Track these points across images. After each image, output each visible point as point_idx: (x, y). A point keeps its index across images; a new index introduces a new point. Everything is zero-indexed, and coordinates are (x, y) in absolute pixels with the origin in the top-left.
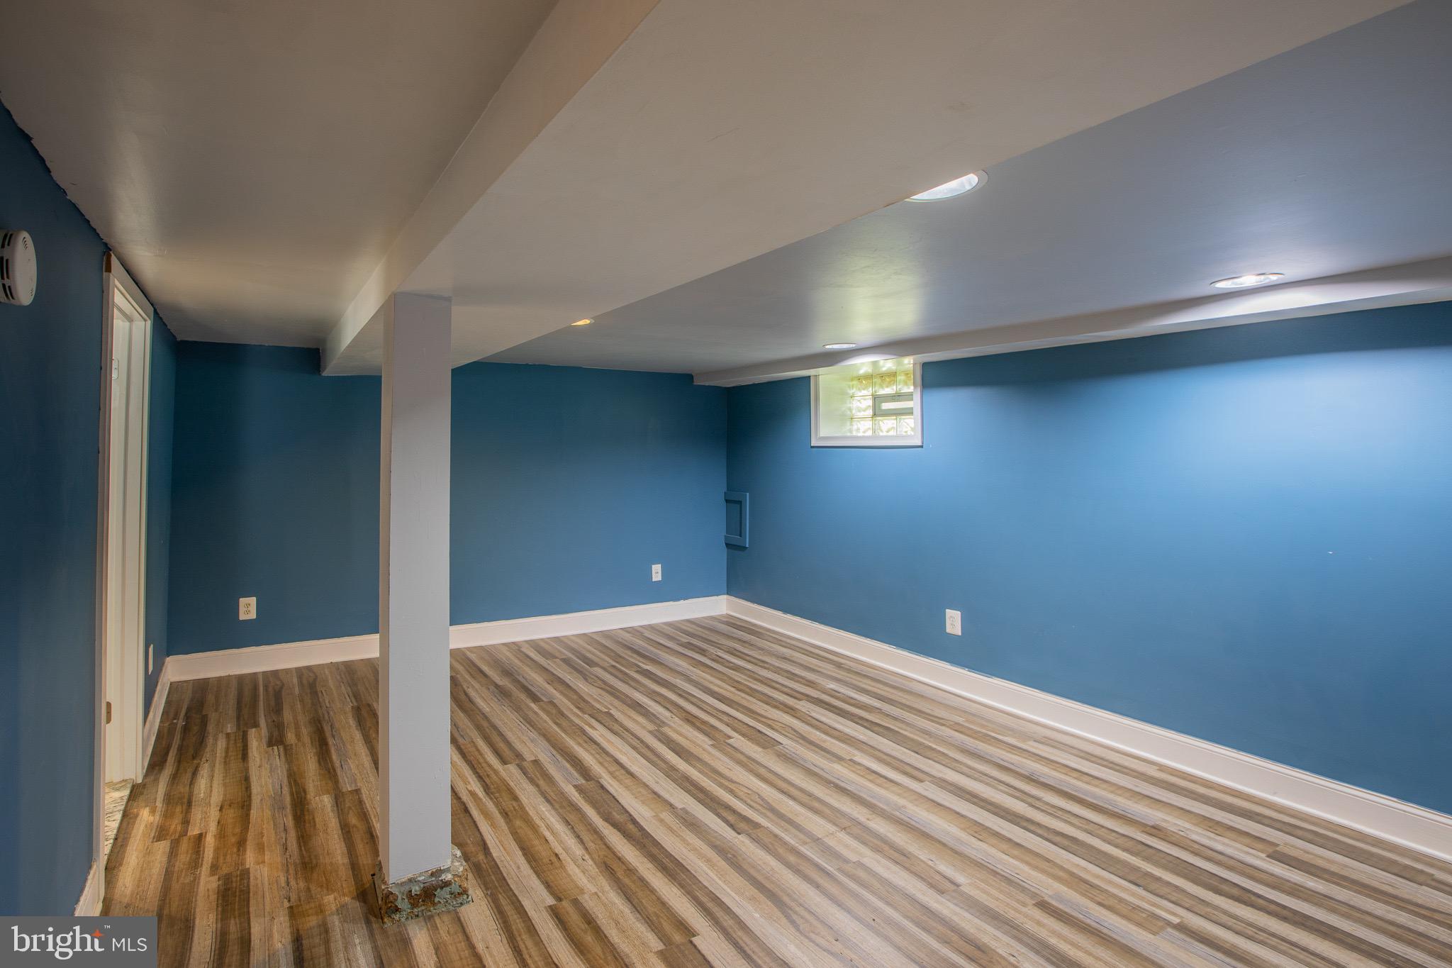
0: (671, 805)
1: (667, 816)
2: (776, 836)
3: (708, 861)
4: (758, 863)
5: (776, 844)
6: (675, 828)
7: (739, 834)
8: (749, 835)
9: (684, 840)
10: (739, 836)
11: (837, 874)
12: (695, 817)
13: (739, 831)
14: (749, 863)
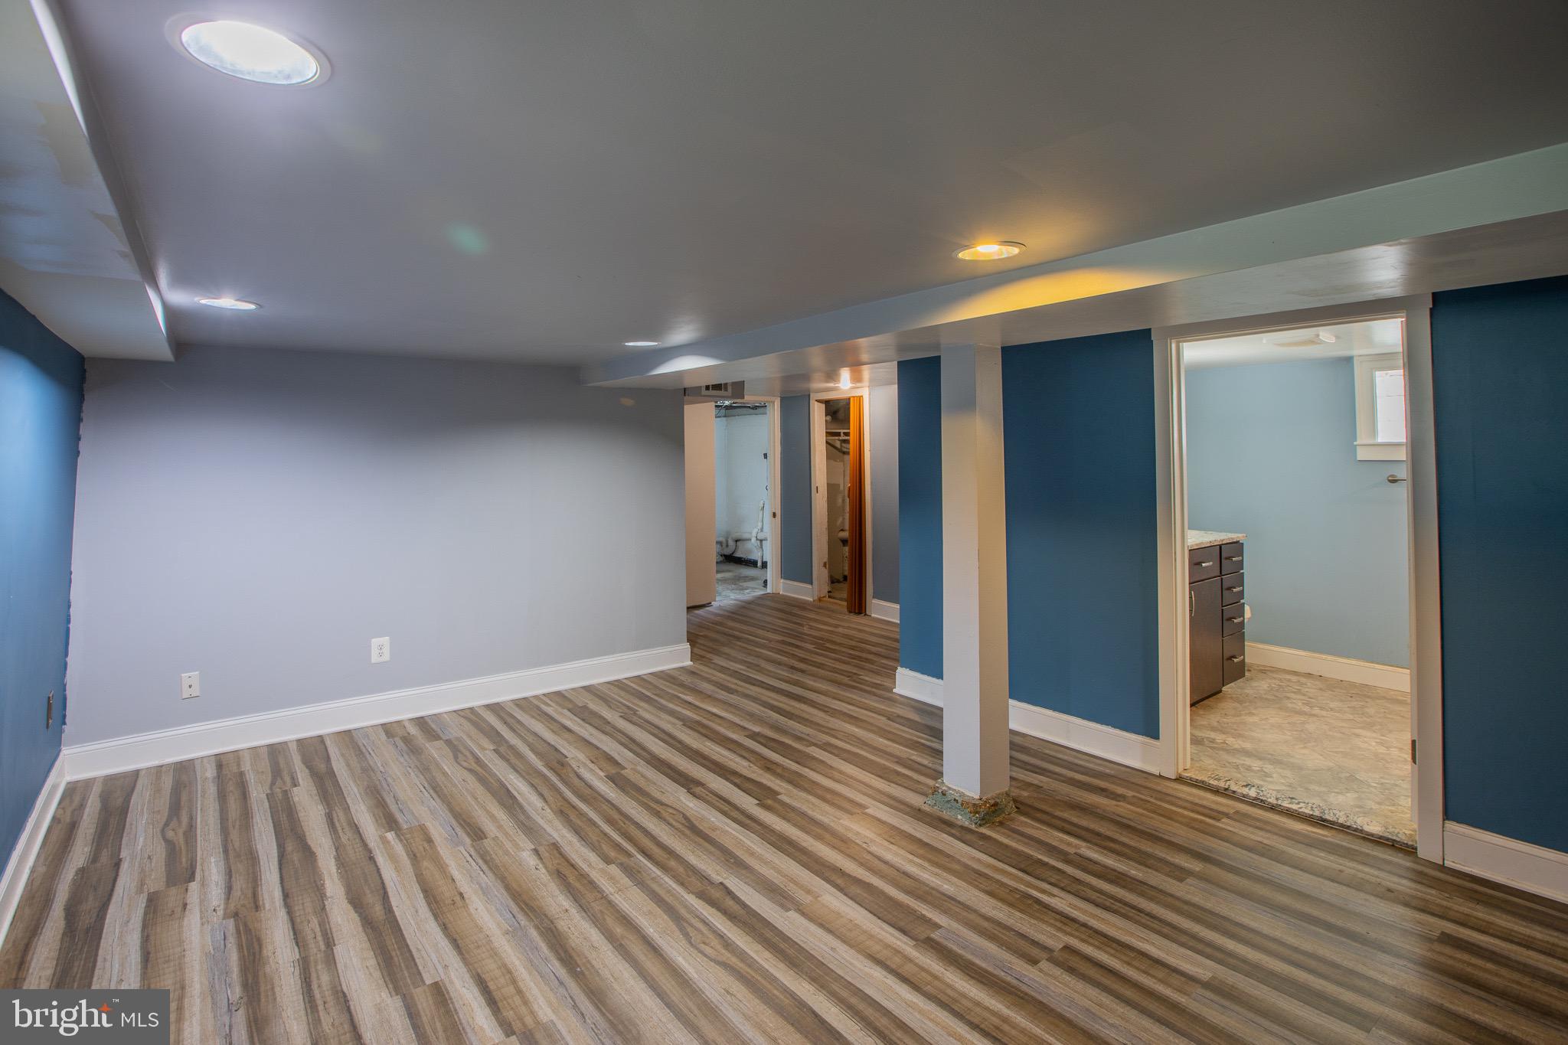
0: (803, 914)
1: (805, 899)
2: (682, 884)
3: (752, 854)
4: (705, 857)
5: (684, 876)
6: (791, 885)
7: (721, 883)
8: (711, 883)
9: (779, 872)
10: (721, 880)
11: (633, 851)
12: (771, 899)
13: (721, 887)
14: (714, 855)
